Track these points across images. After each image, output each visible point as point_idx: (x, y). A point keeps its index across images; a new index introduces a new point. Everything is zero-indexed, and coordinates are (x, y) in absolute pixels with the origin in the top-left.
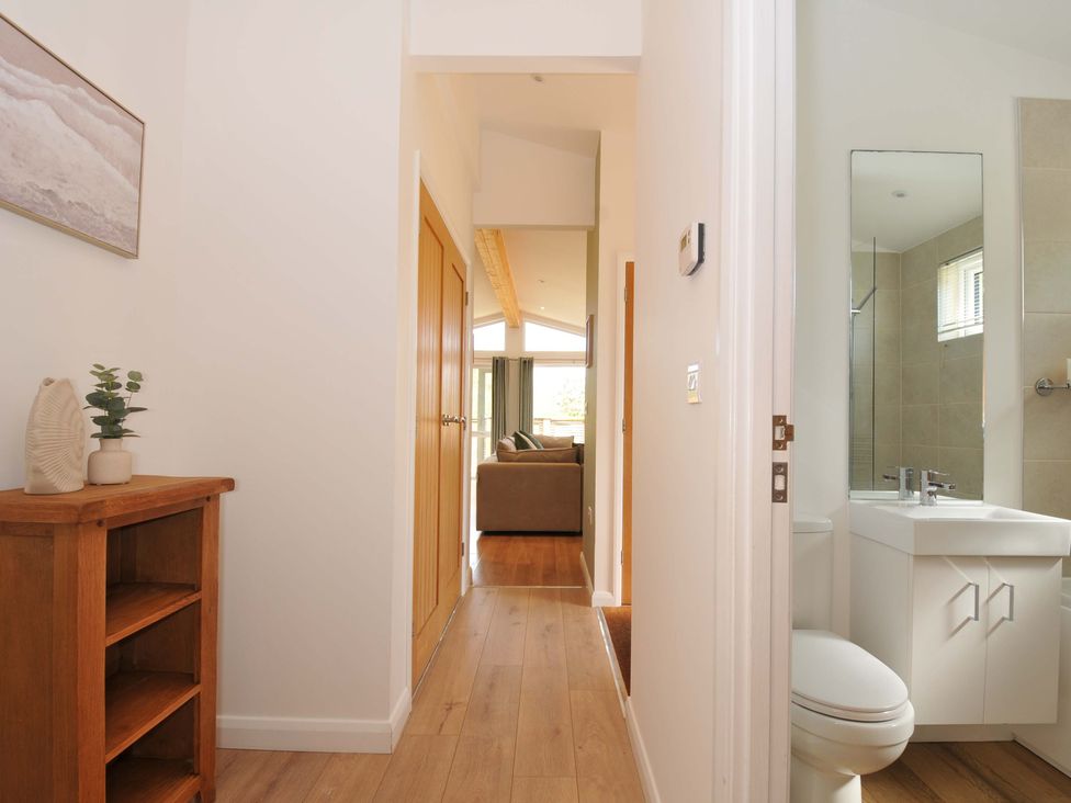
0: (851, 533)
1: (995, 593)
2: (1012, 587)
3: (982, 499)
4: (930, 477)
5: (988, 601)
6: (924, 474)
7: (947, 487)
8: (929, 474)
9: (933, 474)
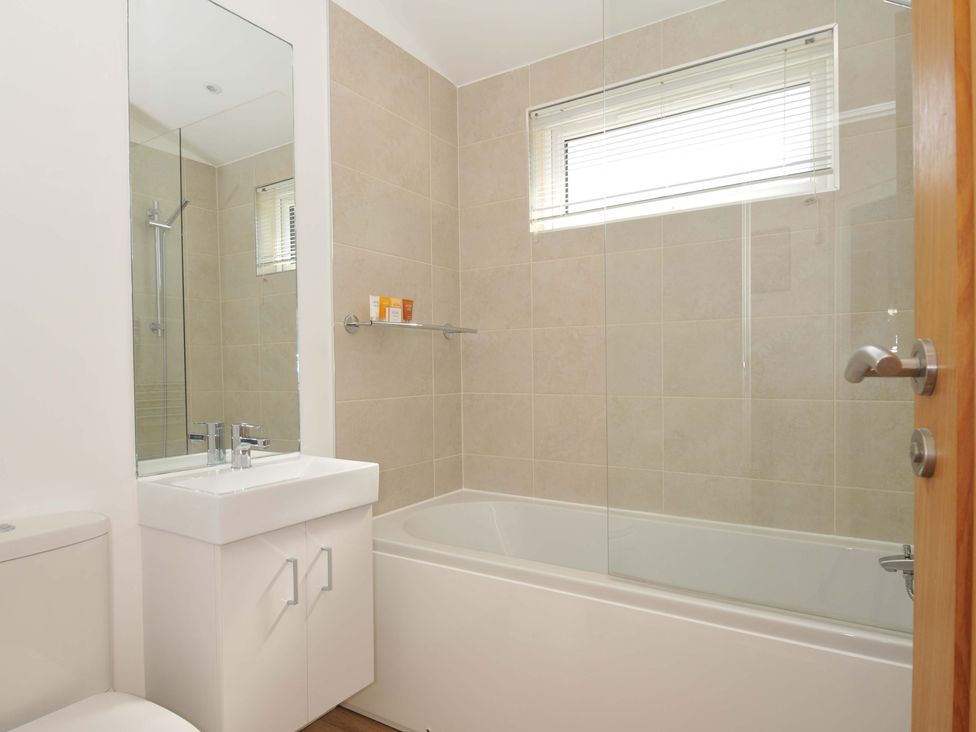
0: (140, 525)
1: (313, 564)
2: (329, 551)
3: (299, 450)
4: (243, 431)
5: (306, 575)
6: (236, 428)
7: (260, 442)
8: (241, 428)
9: (246, 429)
